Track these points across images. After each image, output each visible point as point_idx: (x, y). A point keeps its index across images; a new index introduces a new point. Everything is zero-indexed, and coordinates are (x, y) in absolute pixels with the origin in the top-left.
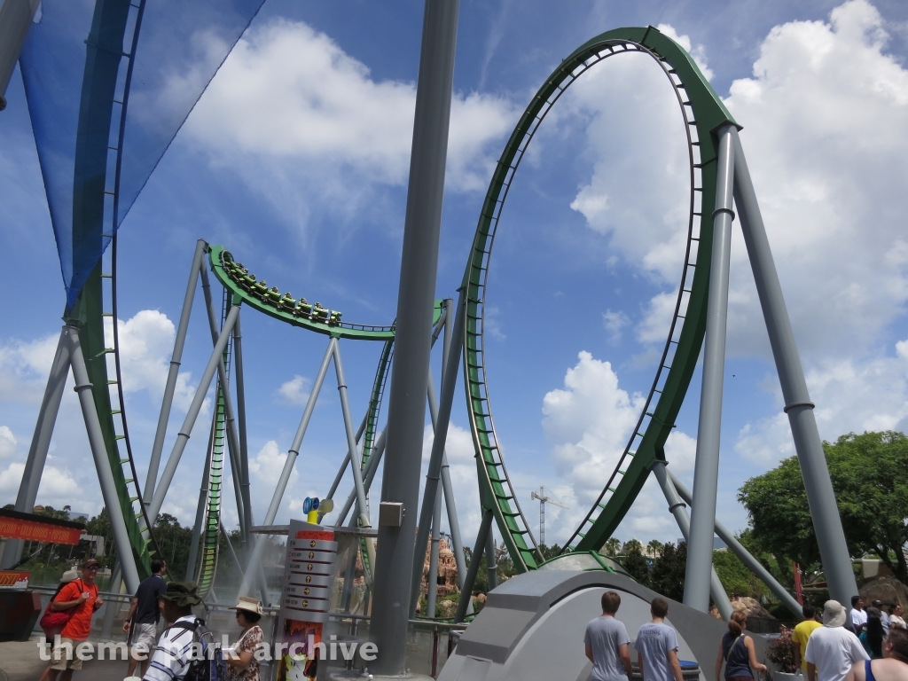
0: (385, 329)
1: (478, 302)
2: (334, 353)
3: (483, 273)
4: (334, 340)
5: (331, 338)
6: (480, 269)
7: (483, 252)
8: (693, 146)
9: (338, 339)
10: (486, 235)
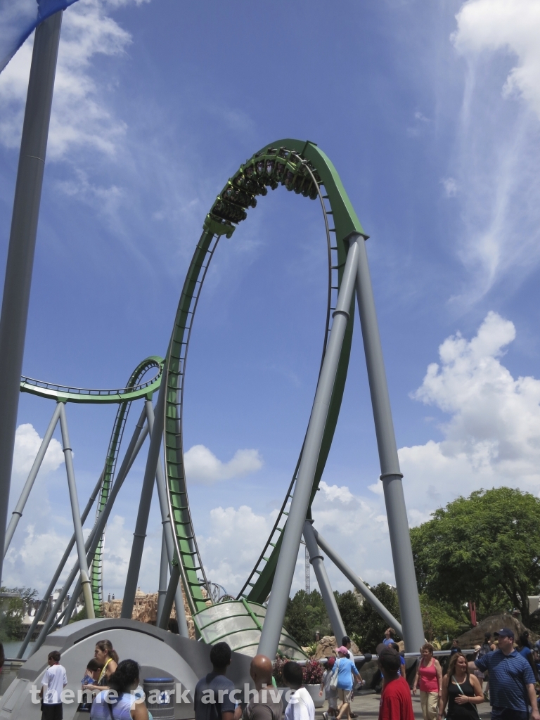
0: (111, 393)
1: (179, 374)
2: (60, 417)
3: (184, 347)
4: (61, 404)
5: (58, 402)
6: (182, 343)
7: (184, 328)
8: (332, 250)
9: (65, 403)
10: (187, 312)
